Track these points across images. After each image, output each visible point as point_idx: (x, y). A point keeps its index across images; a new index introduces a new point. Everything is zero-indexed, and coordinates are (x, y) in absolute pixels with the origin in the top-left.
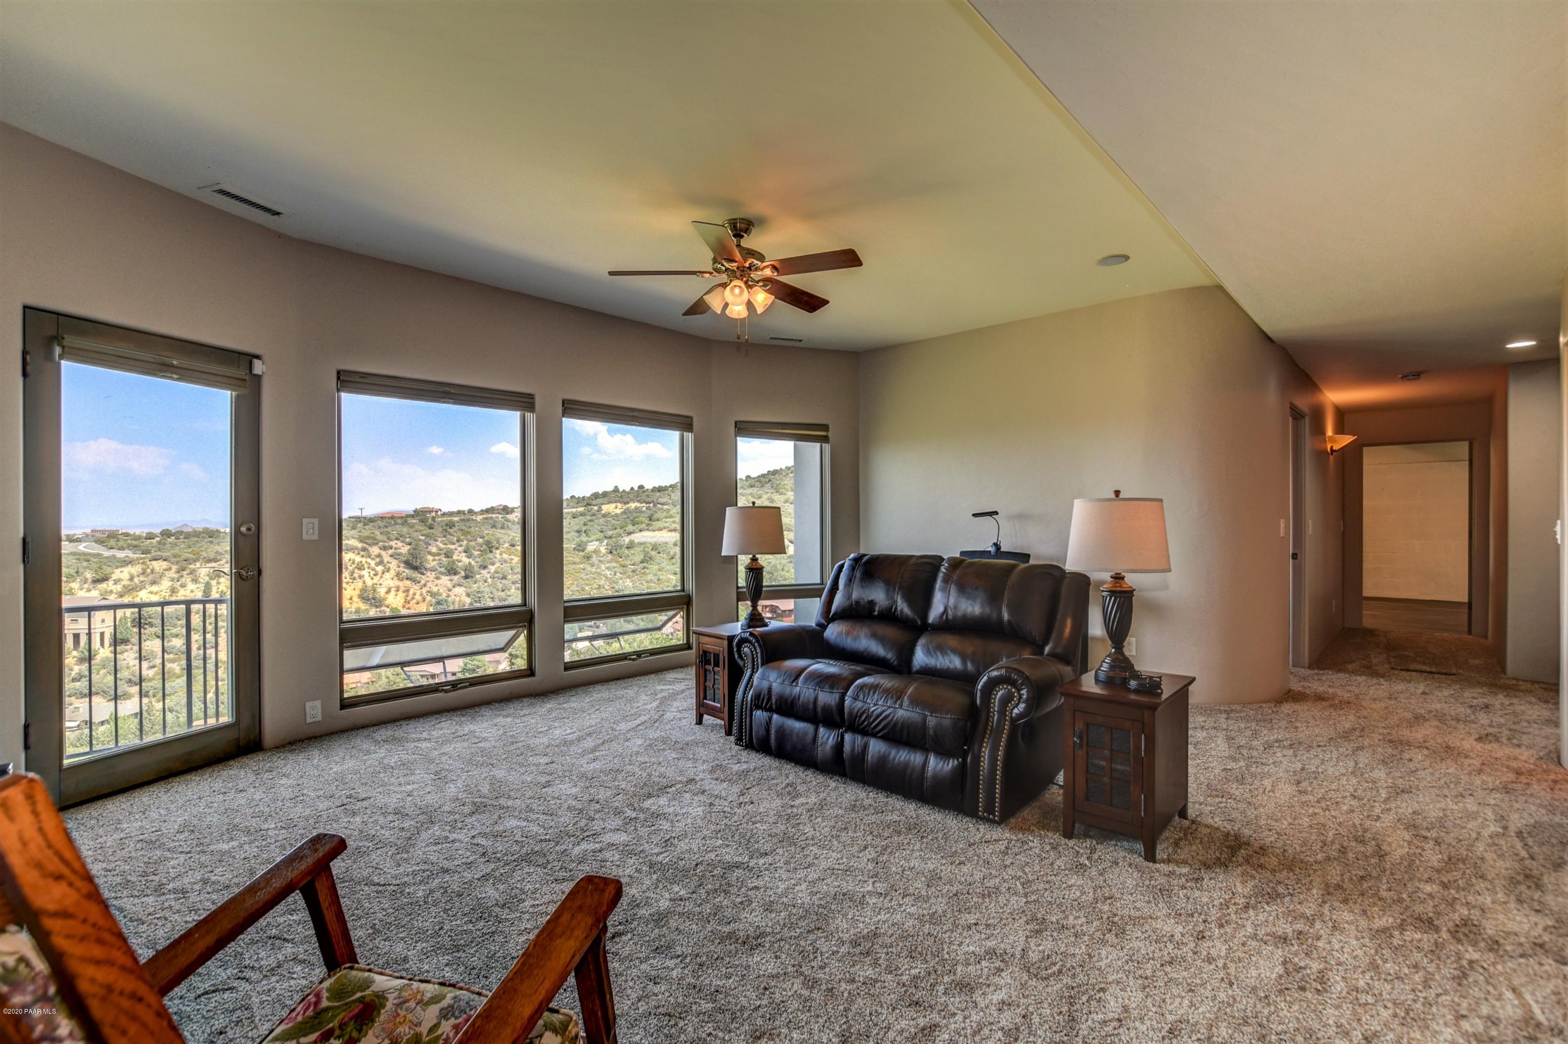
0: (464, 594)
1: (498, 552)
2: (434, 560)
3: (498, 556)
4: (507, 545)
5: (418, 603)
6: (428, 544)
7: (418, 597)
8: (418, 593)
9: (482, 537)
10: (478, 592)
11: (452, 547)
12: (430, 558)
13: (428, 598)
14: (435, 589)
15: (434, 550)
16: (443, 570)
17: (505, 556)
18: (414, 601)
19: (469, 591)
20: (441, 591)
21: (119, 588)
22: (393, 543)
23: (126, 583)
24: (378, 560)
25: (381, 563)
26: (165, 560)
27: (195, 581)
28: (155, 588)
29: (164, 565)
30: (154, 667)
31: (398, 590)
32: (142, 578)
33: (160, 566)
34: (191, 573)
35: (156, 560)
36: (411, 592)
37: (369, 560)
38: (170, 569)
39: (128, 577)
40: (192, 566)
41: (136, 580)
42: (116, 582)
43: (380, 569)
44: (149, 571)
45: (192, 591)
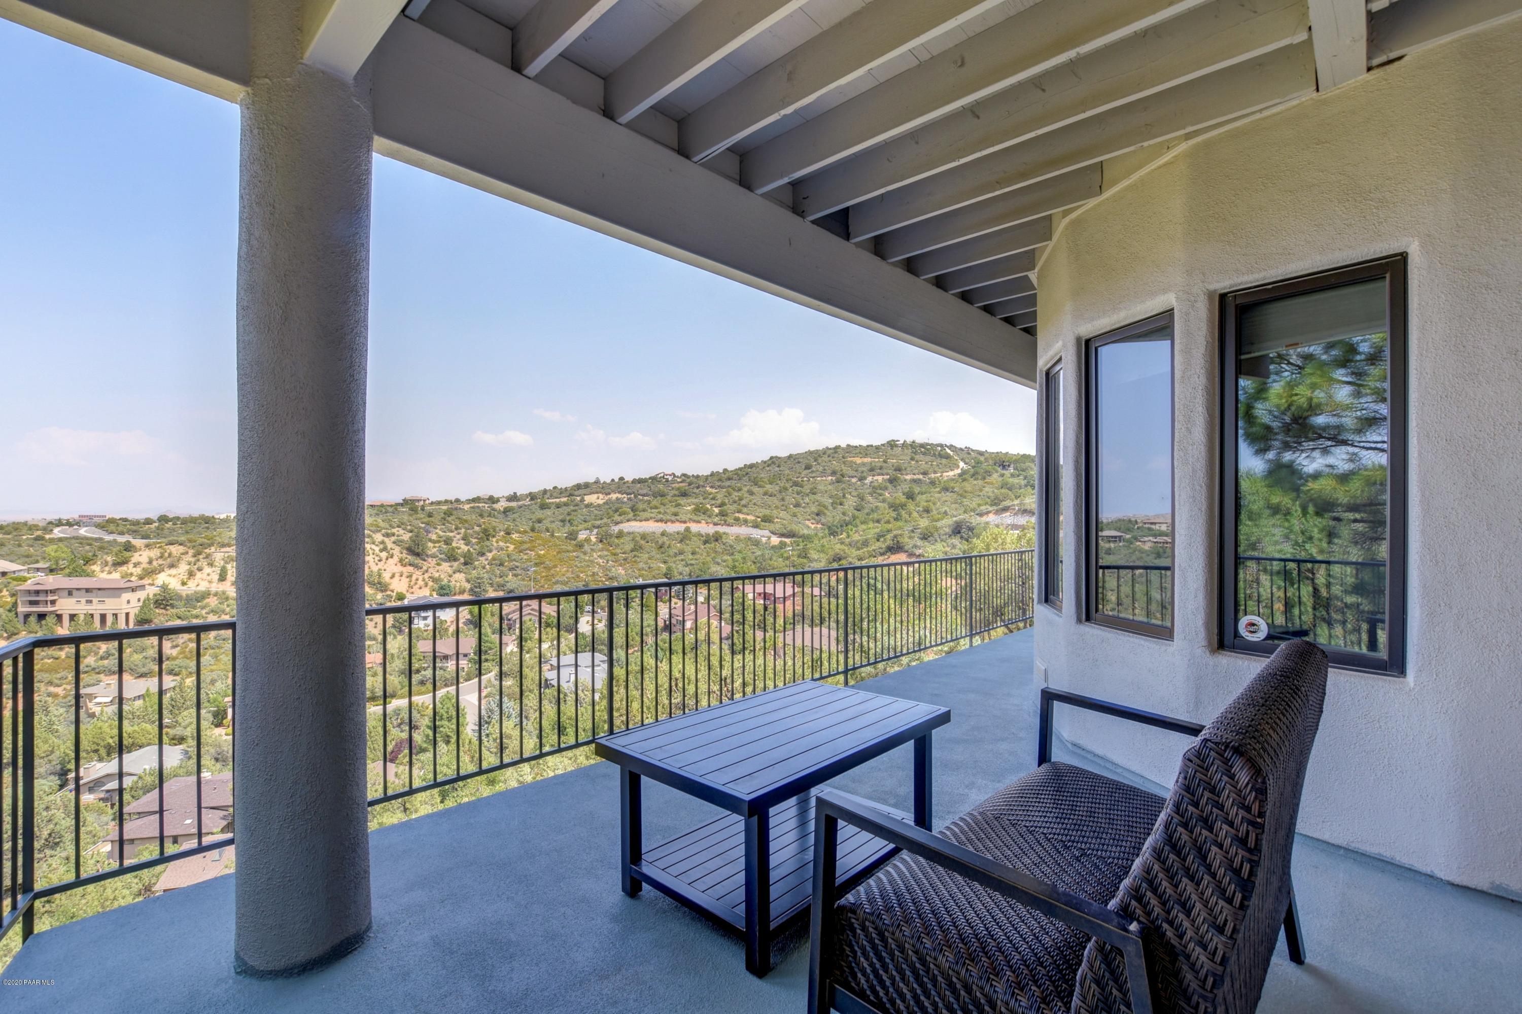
0: (464, 580)
1: (494, 540)
2: (435, 547)
3: (495, 544)
4: (502, 533)
5: (420, 588)
6: (428, 532)
7: (420, 583)
8: (421, 578)
9: (479, 526)
10: (478, 578)
11: (451, 534)
12: (430, 544)
13: (431, 584)
14: (436, 575)
15: (434, 537)
16: (442, 556)
17: (501, 544)
18: (418, 586)
19: (469, 577)
20: (442, 576)
21: (138, 571)
22: (395, 530)
23: (145, 565)
24: (382, 546)
25: (385, 549)
26: (181, 544)
27: (211, 565)
28: (173, 571)
29: (181, 549)
30: (177, 646)
31: (401, 576)
32: (160, 562)
33: (177, 550)
34: (207, 557)
35: (173, 544)
36: (414, 577)
37: (373, 547)
38: (187, 553)
39: (147, 560)
40: (207, 551)
41: (155, 563)
42: (135, 565)
43: (384, 555)
44: (166, 555)
45: (208, 575)
